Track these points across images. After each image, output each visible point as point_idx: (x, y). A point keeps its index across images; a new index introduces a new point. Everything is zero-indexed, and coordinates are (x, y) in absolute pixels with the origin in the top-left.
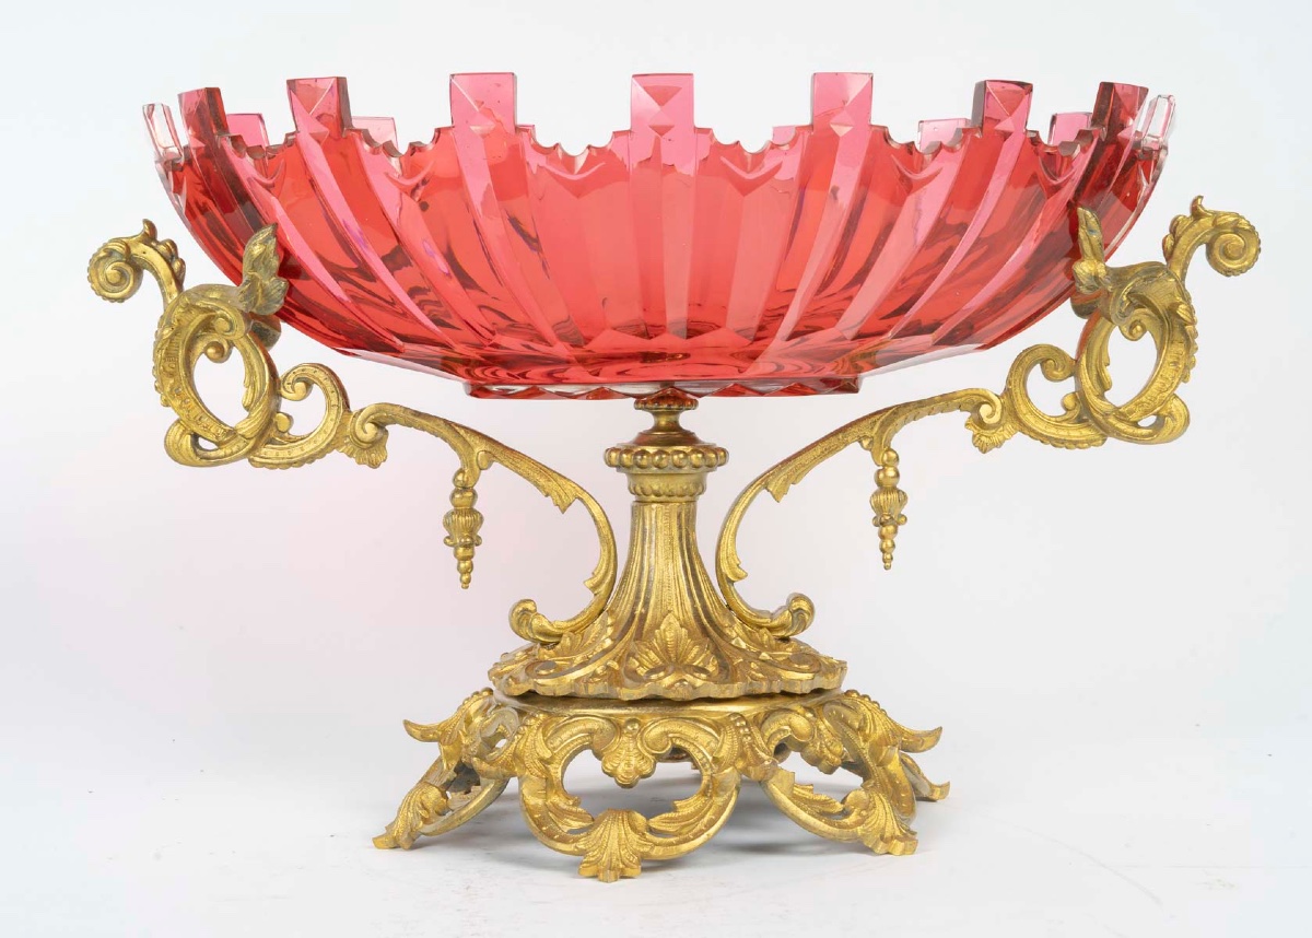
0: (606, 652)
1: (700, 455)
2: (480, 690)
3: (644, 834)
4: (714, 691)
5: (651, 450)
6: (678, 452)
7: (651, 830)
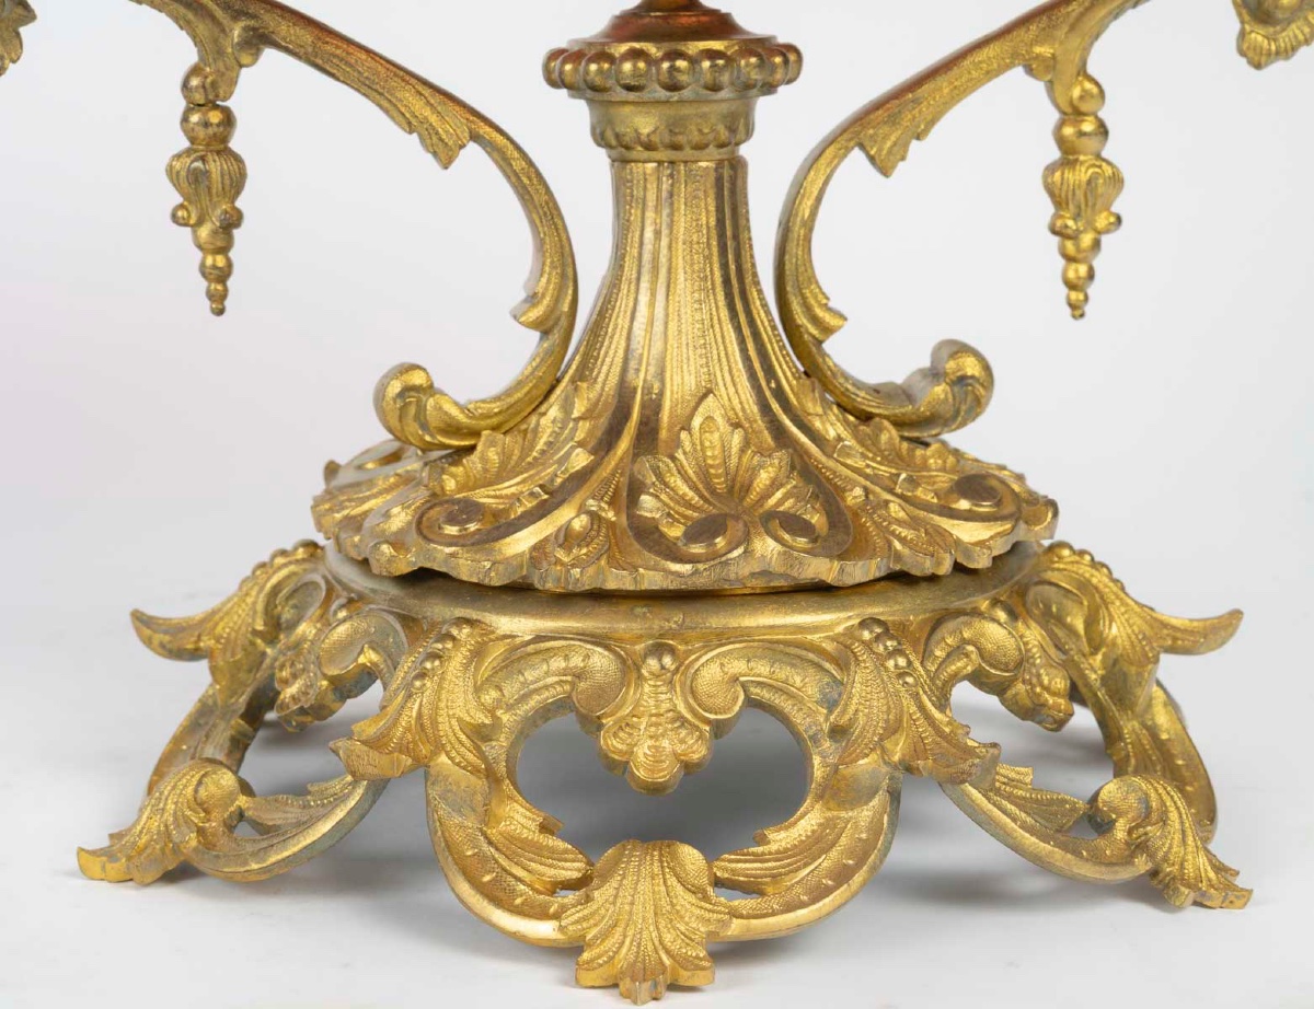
0: (581, 477)
1: (753, 60)
2: (289, 547)
3: (704, 892)
4: (822, 569)
5: (652, 49)
6: (712, 55)
7: (718, 883)
